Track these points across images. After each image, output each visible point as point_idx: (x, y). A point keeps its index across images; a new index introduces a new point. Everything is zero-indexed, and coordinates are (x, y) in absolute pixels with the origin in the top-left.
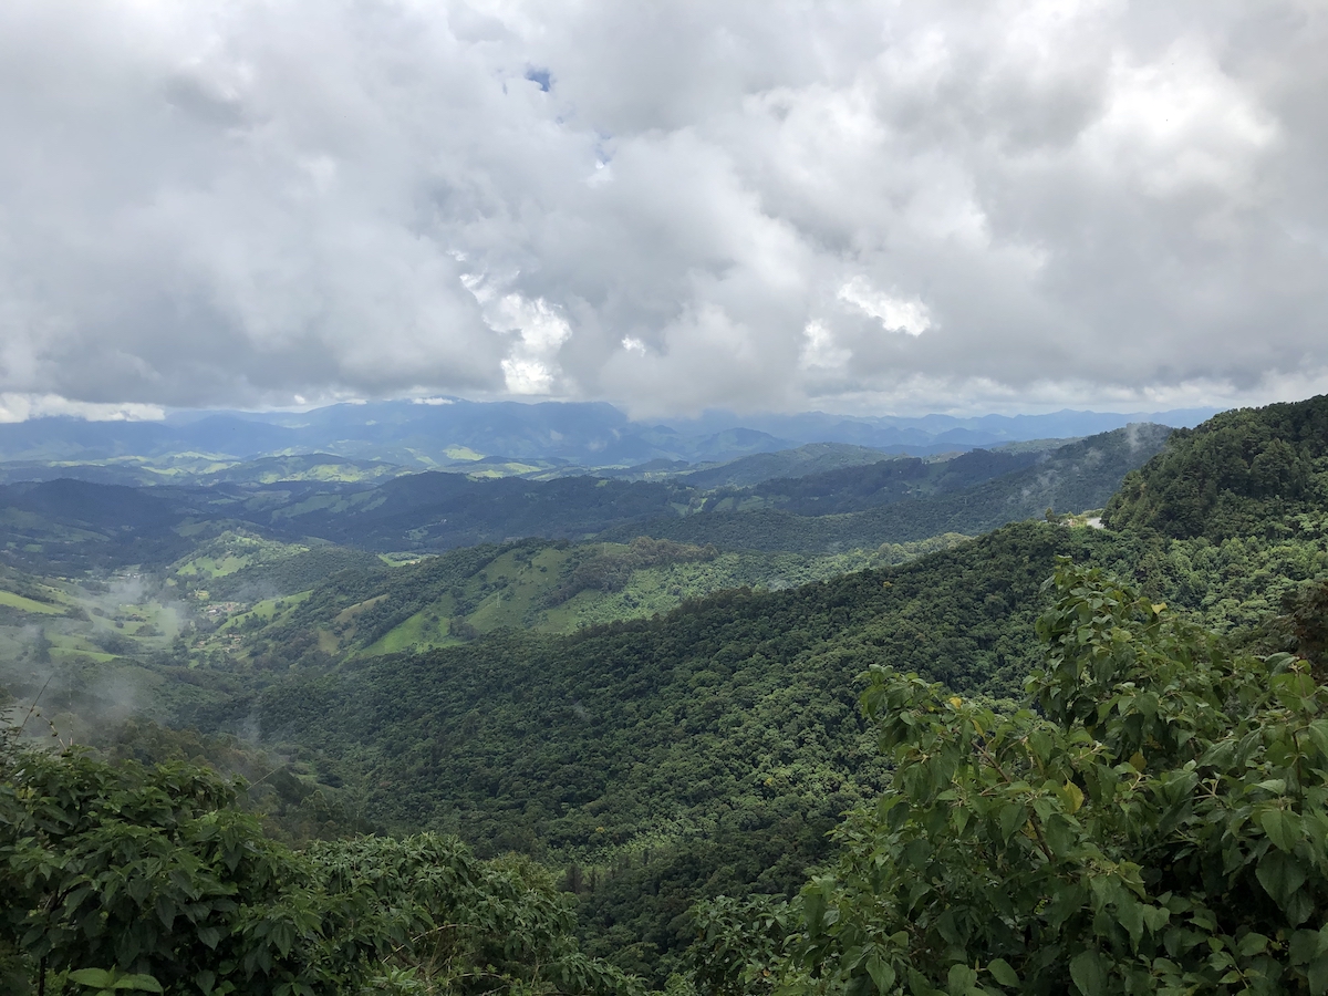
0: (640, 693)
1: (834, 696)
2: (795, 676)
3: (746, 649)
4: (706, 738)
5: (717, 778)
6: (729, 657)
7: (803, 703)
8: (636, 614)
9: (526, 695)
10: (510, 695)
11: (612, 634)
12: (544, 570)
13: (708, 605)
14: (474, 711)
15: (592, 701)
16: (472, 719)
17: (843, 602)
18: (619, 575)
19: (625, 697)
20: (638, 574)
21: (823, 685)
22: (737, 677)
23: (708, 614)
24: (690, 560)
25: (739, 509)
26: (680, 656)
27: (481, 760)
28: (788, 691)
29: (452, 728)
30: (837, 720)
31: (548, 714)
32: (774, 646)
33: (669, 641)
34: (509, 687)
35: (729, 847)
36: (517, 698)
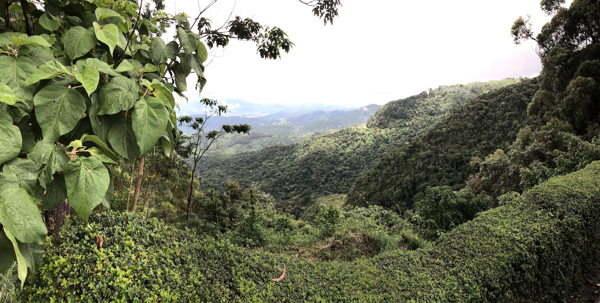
0: (253, 168)
1: (305, 167)
2: (295, 164)
3: (281, 158)
4: (271, 179)
5: (274, 188)
6: (277, 160)
7: (297, 170)
8: (251, 150)
9: (224, 167)
10: (219, 167)
11: (246, 154)
12: (227, 138)
13: (271, 148)
14: (210, 170)
15: (241, 170)
16: (210, 172)
17: (307, 145)
18: (247, 141)
19: (249, 169)
20: (252, 140)
21: (302, 166)
22: (279, 164)
23: (271, 150)
24: (266, 137)
25: (278, 124)
26: (264, 159)
27: (212, 182)
28: (293, 168)
29: (204, 174)
30: (306, 173)
31: (229, 172)
32: (289, 157)
33: (262, 156)
34: (219, 166)
35: (279, 204)
36: (221, 168)
